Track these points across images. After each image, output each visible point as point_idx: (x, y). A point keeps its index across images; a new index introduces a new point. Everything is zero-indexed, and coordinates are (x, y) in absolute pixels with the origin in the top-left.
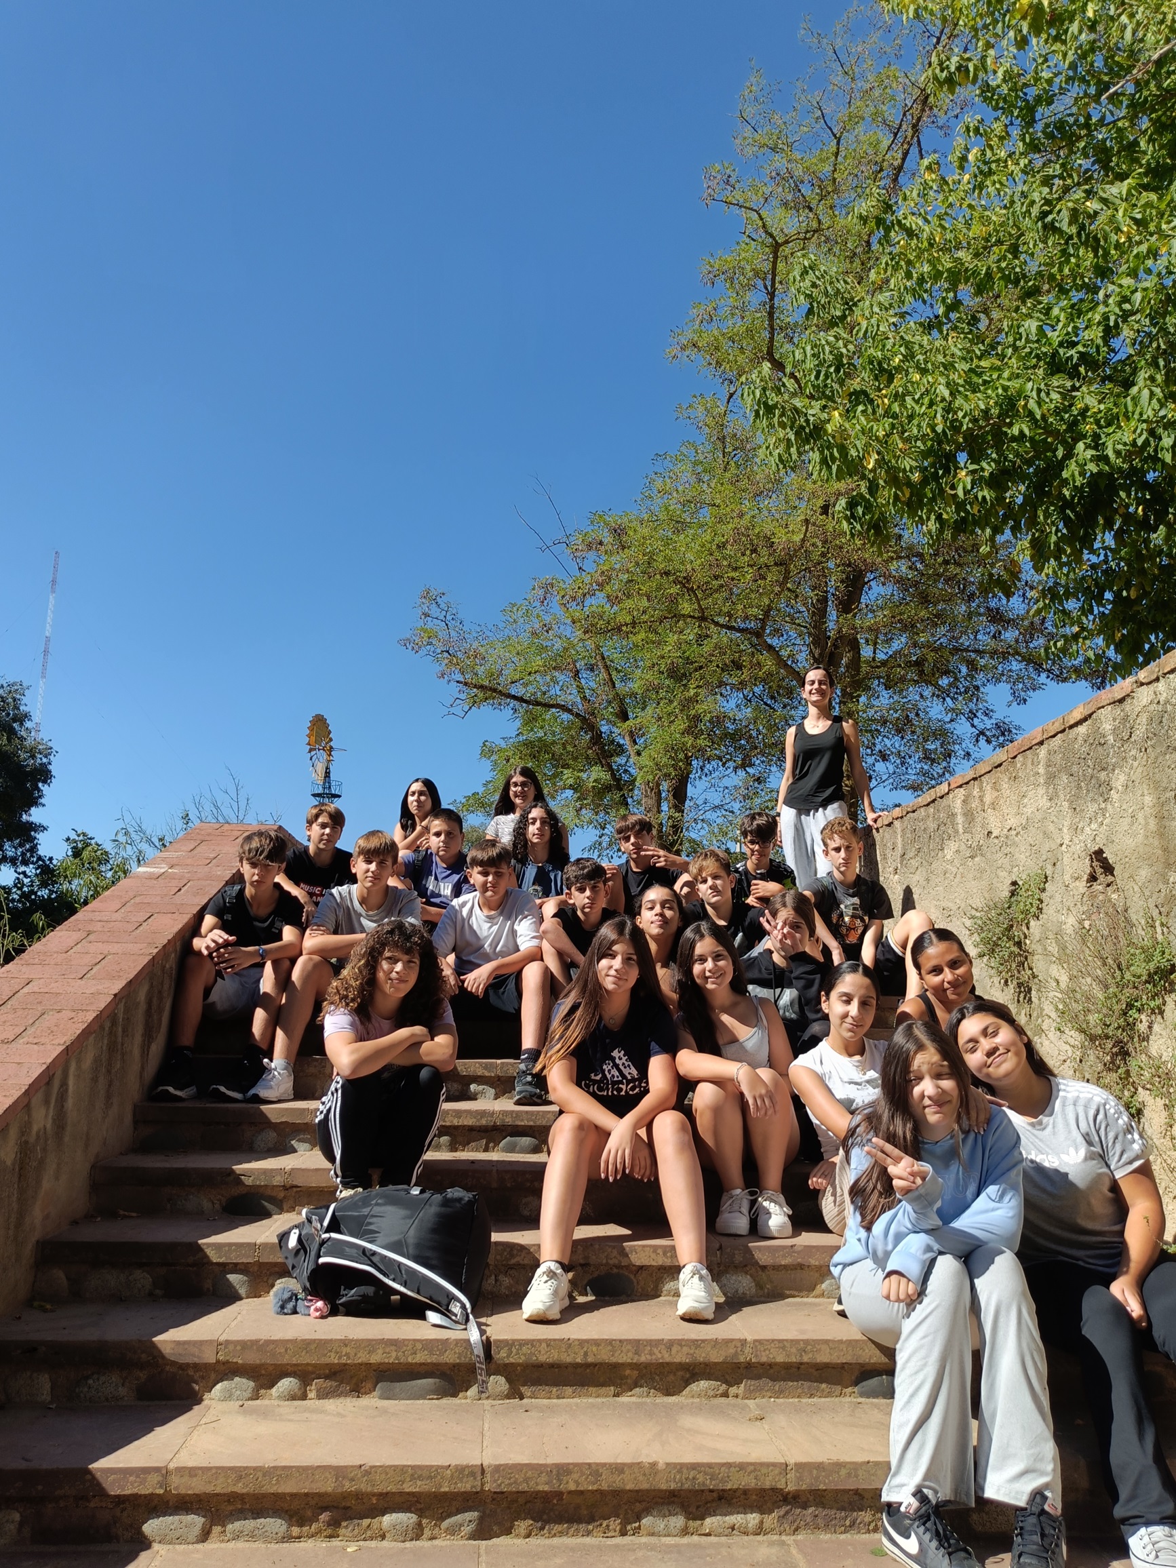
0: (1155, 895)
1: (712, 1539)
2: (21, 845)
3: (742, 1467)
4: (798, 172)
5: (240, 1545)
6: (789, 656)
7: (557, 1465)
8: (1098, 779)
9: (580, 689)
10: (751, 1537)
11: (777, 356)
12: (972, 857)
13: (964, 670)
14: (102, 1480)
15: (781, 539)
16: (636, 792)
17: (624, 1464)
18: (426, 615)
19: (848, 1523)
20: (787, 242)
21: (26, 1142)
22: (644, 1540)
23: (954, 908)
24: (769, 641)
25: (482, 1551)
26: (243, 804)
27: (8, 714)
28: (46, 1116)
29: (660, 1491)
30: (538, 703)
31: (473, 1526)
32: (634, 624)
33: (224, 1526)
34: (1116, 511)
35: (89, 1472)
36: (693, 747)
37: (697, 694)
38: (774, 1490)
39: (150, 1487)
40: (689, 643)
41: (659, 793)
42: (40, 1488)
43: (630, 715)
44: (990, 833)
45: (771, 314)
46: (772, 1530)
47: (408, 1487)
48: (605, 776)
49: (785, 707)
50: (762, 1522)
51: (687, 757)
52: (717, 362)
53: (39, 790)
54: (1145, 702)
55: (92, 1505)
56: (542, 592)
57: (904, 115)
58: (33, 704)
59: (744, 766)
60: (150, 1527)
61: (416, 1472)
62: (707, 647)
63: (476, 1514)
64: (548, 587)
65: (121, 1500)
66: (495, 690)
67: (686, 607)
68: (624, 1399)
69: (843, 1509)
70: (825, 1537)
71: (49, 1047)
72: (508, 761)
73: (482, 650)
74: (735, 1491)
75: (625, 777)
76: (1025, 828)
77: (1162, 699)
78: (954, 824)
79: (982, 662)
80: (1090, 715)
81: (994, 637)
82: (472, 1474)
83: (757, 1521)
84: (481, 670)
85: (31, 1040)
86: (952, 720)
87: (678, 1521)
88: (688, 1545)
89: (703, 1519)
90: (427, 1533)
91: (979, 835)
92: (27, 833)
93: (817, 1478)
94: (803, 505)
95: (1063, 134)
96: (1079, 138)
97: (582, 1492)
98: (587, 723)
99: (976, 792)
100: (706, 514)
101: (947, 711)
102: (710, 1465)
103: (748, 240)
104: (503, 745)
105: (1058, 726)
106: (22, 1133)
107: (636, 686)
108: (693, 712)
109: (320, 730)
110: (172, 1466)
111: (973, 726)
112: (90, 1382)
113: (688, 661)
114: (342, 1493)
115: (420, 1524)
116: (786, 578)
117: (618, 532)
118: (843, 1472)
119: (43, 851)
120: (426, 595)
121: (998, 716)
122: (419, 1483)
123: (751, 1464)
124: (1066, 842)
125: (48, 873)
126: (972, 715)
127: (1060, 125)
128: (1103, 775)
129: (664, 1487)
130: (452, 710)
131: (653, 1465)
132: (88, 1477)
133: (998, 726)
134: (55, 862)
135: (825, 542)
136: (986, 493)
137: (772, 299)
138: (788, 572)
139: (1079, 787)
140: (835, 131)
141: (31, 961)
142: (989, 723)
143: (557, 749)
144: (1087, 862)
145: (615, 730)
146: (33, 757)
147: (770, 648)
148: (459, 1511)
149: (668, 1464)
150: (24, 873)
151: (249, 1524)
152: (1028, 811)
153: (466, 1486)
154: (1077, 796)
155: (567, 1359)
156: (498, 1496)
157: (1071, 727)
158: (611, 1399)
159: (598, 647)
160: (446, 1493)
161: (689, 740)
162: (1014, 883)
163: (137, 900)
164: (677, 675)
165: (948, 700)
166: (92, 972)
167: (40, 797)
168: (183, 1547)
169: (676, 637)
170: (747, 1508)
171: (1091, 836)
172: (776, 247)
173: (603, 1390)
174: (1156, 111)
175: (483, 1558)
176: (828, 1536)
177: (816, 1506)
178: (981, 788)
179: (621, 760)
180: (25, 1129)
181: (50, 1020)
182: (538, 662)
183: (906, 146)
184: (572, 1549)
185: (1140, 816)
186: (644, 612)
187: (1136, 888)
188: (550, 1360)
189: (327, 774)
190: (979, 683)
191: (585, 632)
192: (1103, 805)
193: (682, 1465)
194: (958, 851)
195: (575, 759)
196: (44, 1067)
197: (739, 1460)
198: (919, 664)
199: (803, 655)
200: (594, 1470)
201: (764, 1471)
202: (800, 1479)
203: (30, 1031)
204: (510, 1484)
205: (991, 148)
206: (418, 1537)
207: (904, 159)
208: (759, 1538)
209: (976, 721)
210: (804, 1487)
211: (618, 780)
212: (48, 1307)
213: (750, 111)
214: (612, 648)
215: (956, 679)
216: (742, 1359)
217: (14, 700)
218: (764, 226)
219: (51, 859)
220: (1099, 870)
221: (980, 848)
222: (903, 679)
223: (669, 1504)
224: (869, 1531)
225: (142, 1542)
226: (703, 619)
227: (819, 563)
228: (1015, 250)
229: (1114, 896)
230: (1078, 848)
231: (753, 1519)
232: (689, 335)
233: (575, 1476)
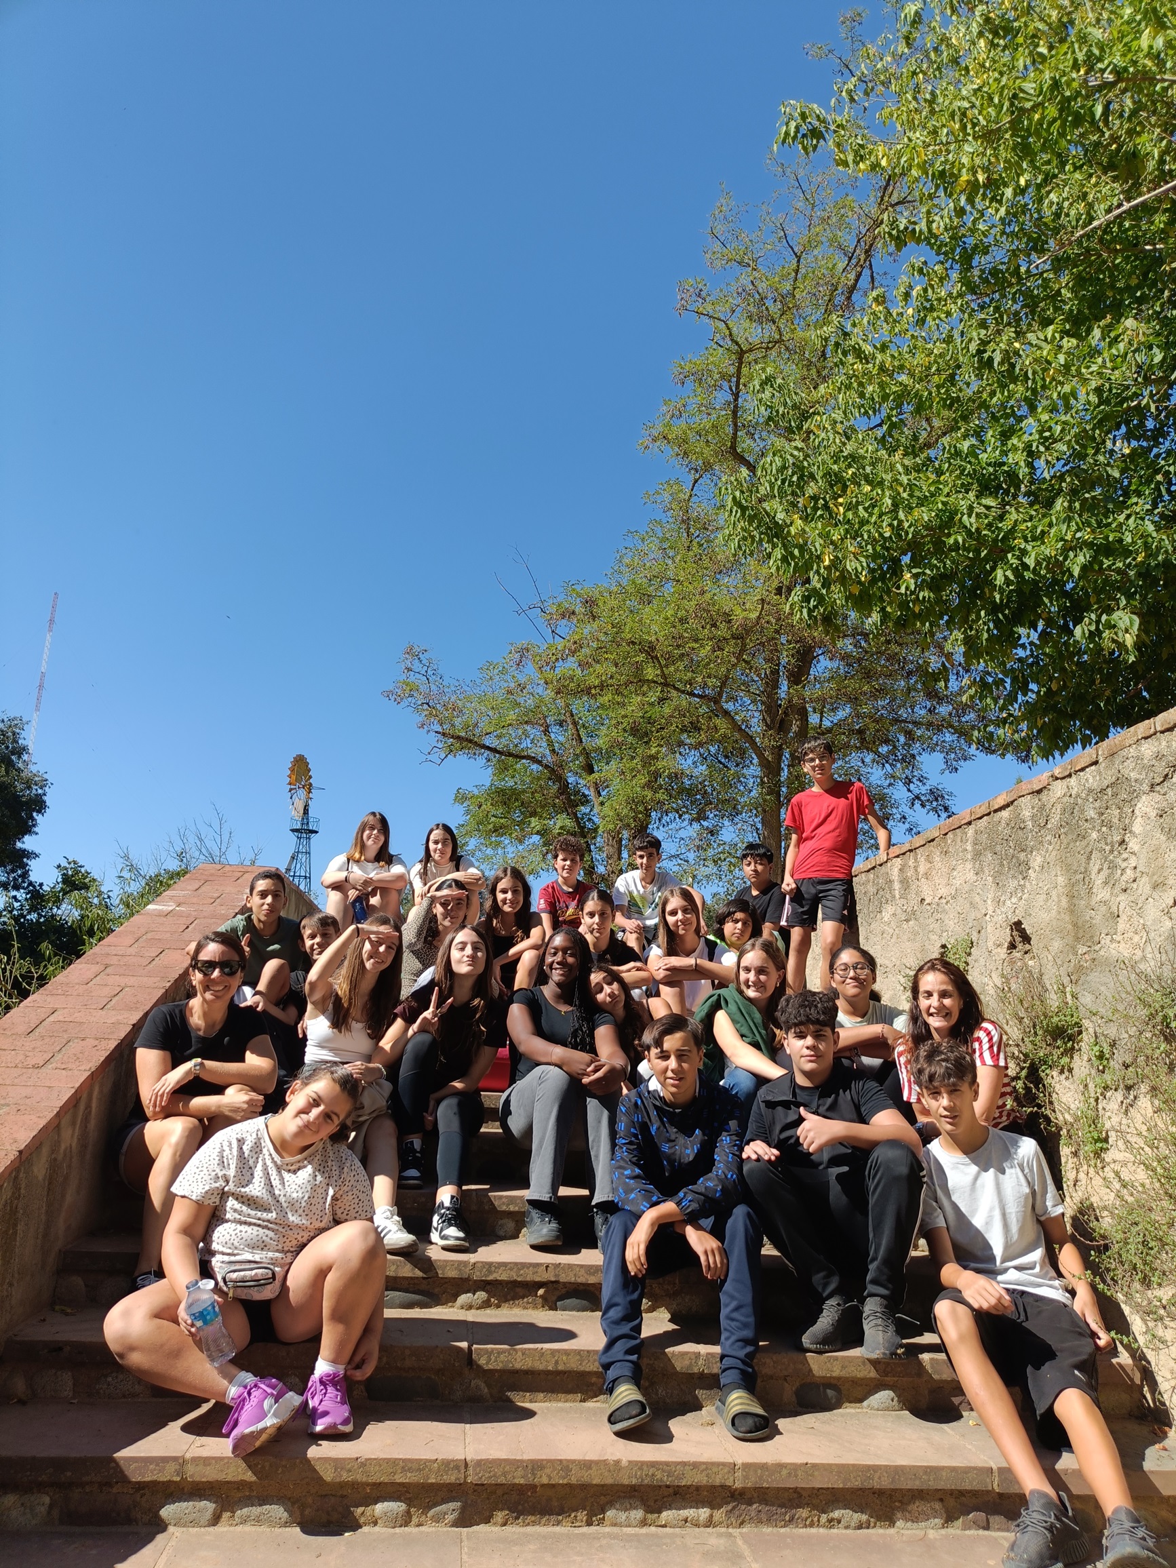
0: (1066, 965)
1: (667, 1530)
2: (13, 871)
3: (695, 1465)
4: (762, 286)
5: (247, 1528)
6: (743, 721)
7: (532, 1461)
8: (1018, 858)
9: (550, 743)
10: (702, 1529)
11: (739, 450)
12: (907, 921)
13: (902, 739)
14: (124, 1468)
15: (739, 615)
16: (598, 839)
17: (591, 1462)
18: (409, 670)
19: (787, 1518)
20: (751, 350)
21: (55, 1160)
22: (607, 1529)
23: (890, 966)
24: (725, 706)
25: (464, 1537)
26: (225, 837)
27: (7, 747)
28: (72, 1136)
29: (624, 1486)
30: (510, 755)
31: (456, 1514)
32: (602, 686)
33: (233, 1512)
34: (1040, 616)
35: (114, 1460)
36: (652, 799)
37: (658, 752)
38: (723, 1487)
39: (168, 1474)
40: (652, 704)
41: (621, 840)
42: (69, 1474)
43: (596, 768)
44: (923, 900)
45: (735, 413)
46: (721, 1523)
47: (399, 1478)
48: (569, 823)
49: (737, 765)
50: (711, 1516)
51: (646, 809)
52: (685, 453)
53: (33, 819)
54: (1059, 794)
55: (114, 1490)
56: (517, 656)
57: (859, 241)
58: (28, 738)
59: (698, 820)
60: (165, 1512)
61: (407, 1465)
62: (667, 710)
63: (459, 1504)
64: (523, 651)
65: (141, 1486)
66: (471, 741)
67: (651, 672)
68: (590, 1404)
69: (782, 1506)
70: (767, 1530)
71: (76, 1072)
72: (480, 807)
73: (460, 704)
74: (689, 1487)
75: (589, 825)
76: (954, 898)
77: (1074, 793)
78: (891, 890)
79: (919, 733)
80: (1012, 802)
81: (930, 710)
82: (457, 1467)
83: (707, 1515)
84: (457, 721)
85: (59, 1065)
86: (890, 785)
87: (638, 1514)
88: (647, 1535)
89: (660, 1512)
90: (415, 1520)
91: (914, 902)
92: (19, 859)
93: (761, 1478)
94: (759, 584)
95: (997, 279)
96: (1011, 285)
97: (553, 1486)
98: (555, 774)
99: (911, 863)
100: (669, 588)
101: (887, 776)
102: (667, 1464)
103: (715, 346)
104: (476, 792)
105: (984, 810)
106: (53, 1151)
107: (600, 742)
108: (653, 768)
109: (300, 769)
110: (188, 1456)
111: (909, 790)
112: (110, 1379)
113: (650, 721)
114: (340, 1483)
115: (408, 1512)
116: (743, 650)
117: (590, 603)
118: (784, 1472)
119: (34, 877)
120: (410, 651)
121: (932, 782)
122: (409, 1475)
123: (704, 1463)
124: (990, 912)
125: (37, 898)
126: (908, 782)
127: (995, 272)
128: (1022, 856)
129: (626, 1482)
130: (429, 757)
131: (618, 1462)
132: (113, 1465)
133: (932, 792)
134: (45, 888)
135: (779, 619)
136: (925, 594)
137: (736, 400)
138: (744, 645)
139: (1002, 865)
140: (796, 250)
141: (55, 992)
142: (924, 790)
143: (526, 797)
144: (1008, 931)
145: (581, 781)
146: (29, 788)
147: (726, 713)
148: (444, 1501)
149: (630, 1462)
150: (15, 897)
151: (255, 1510)
152: (957, 883)
153: (451, 1478)
154: (1000, 873)
155: (540, 1366)
156: (479, 1487)
157: (996, 811)
158: (578, 1404)
159: (568, 705)
160: (432, 1484)
161: (649, 794)
162: (944, 946)
163: (149, 936)
164: (640, 732)
165: (887, 765)
166: (112, 1003)
167: (34, 826)
168: (196, 1529)
169: (639, 698)
170: (698, 1503)
171: (1011, 908)
172: (741, 354)
173: (570, 1396)
174: (1076, 266)
175: (465, 1543)
176: (770, 1529)
177: (760, 1503)
178: (916, 860)
179: (584, 809)
180: (54, 1150)
181: (75, 1047)
182: (512, 716)
183: (859, 269)
184: (544, 1537)
185: (1054, 893)
186: (612, 677)
187: (1050, 958)
188: (524, 1368)
189: (306, 811)
190: (915, 752)
191: (558, 693)
192: (1022, 882)
193: (643, 1463)
194: (894, 915)
195: (543, 807)
196: (73, 1091)
197: (692, 1459)
198: (861, 732)
199: (756, 720)
200: (565, 1466)
201: (715, 1469)
202: (746, 1477)
203: (58, 1057)
204: (490, 1477)
205: (932, 287)
206: (406, 1523)
207: (857, 281)
208: (709, 1530)
209: (912, 786)
210: (749, 1485)
211: (582, 828)
212: (69, 1311)
213: (720, 229)
214: (580, 706)
215: (895, 747)
216: (696, 1370)
217: (14, 733)
218: (731, 335)
219: (41, 885)
220: (1018, 939)
221: (914, 913)
222: (847, 746)
223: (630, 1497)
224: (805, 1526)
225: (159, 1525)
226: (666, 685)
227: (773, 639)
228: (952, 379)
229: (1031, 963)
230: (1000, 919)
231: (704, 1513)
232: (659, 428)
233: (548, 1471)
